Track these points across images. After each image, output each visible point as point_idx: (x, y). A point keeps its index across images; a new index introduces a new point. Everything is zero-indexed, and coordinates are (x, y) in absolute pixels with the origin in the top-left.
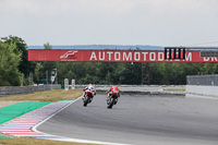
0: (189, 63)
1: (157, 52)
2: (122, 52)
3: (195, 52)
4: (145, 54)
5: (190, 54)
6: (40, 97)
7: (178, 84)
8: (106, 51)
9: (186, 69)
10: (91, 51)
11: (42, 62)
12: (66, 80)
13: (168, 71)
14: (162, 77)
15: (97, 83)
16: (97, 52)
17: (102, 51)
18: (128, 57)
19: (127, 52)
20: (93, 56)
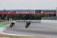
0: (42, 14)
1: (33, 11)
2: (24, 11)
3: (43, 11)
4: (30, 12)
5: (42, 12)
6: (3, 23)
7: (39, 20)
8: (20, 11)
9: (41, 15)
10: (16, 11)
11: (3, 14)
12: (10, 19)
13: (36, 16)
14: (35, 18)
15: (18, 19)
16: (18, 11)
17: (19, 11)
18: (26, 13)
19: (26, 11)
20: (17, 12)
